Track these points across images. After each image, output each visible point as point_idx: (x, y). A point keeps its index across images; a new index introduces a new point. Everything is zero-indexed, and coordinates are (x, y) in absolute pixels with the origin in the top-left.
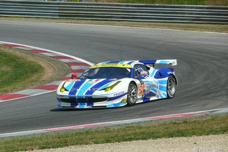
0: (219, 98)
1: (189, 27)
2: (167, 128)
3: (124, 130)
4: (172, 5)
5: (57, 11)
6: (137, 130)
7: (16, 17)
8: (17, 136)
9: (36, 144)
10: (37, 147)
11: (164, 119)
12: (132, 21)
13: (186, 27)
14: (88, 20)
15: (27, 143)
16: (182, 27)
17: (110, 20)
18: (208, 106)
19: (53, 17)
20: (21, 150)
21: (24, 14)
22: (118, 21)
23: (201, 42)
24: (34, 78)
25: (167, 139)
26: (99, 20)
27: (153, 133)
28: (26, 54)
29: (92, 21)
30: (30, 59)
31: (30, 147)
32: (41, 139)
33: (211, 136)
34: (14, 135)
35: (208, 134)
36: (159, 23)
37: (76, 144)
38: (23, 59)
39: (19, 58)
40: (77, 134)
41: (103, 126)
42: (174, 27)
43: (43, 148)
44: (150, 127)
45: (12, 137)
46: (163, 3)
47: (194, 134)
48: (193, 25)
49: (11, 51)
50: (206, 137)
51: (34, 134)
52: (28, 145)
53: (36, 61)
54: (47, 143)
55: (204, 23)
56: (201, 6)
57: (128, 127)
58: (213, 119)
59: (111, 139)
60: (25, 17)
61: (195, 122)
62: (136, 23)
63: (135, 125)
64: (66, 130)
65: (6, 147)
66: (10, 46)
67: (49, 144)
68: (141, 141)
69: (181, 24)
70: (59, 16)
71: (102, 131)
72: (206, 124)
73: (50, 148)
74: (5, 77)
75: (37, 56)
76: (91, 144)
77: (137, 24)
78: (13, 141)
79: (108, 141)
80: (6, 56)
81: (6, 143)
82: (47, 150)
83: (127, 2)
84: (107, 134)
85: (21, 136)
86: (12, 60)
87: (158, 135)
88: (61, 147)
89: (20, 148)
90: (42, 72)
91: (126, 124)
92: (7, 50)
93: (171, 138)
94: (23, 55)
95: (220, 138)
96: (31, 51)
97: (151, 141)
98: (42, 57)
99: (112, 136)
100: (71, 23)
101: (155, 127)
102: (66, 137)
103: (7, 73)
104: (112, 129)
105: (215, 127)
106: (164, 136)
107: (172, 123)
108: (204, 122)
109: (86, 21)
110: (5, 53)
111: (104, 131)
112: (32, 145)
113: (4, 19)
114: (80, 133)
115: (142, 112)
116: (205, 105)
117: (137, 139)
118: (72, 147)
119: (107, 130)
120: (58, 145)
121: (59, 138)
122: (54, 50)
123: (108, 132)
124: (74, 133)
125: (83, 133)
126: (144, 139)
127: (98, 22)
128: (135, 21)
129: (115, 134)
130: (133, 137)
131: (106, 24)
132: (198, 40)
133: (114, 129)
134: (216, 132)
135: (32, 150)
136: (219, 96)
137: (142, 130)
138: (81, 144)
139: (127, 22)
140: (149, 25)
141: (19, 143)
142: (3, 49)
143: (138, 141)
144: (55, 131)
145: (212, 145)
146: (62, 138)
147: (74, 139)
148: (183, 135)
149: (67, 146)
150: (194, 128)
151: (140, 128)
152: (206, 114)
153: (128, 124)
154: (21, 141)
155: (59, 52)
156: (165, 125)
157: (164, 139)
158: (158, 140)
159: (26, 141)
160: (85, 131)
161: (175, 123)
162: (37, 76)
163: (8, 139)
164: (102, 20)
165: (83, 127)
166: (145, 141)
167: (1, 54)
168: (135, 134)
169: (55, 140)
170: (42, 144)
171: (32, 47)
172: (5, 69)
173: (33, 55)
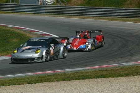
0: (126, 57)
1: (114, 19)
2: (96, 73)
3: (74, 74)
4: (105, 8)
5: (45, 10)
7: (23, 13)
9: (26, 81)
10: (26, 83)
11: (96, 68)
13: (112, 19)
16: (110, 19)
18: (120, 62)
19: (42, 13)
20: (18, 84)
23: (120, 27)
25: (95, 79)
27: (88, 76)
28: (27, 33)
29: (63, 16)
30: (29, 35)
31: (22, 83)
32: (28, 79)
33: (119, 78)
35: (118, 77)
36: (98, 17)
37: (47, 81)
39: (23, 35)
41: (63, 71)
42: (106, 19)
43: (29, 83)
45: (14, 77)
46: (101, 7)
47: (110, 76)
48: (116, 18)
49: (19, 31)
50: (116, 78)
53: (32, 37)
54: (31, 81)
55: (122, 17)
56: (121, 8)
58: (121, 69)
61: (112, 70)
63: (80, 71)
64: (43, 74)
65: (10, 82)
66: (19, 28)
67: (32, 81)
68: (81, 80)
69: (110, 18)
70: (46, 12)
71: (62, 75)
72: (117, 71)
73: (32, 83)
74: (15, 45)
77: (86, 17)
78: (14, 79)
79: (64, 80)
80: (16, 34)
81: (10, 80)
82: (31, 84)
83: (82, 6)
84: (64, 76)
85: (18, 77)
86: (19, 36)
87: (91, 77)
88: (39, 83)
89: (17, 83)
91: (75, 71)
92: (17, 31)
93: (97, 79)
94: (25, 33)
95: (124, 79)
96: (29, 31)
97: (87, 80)
98: (35, 35)
99: (66, 77)
103: (16, 43)
104: (67, 74)
105: (122, 73)
106: (94, 77)
107: (99, 70)
108: (116, 70)
112: (23, 82)
113: (16, 14)
114: (50, 76)
116: (119, 61)
118: (45, 83)
119: (65, 74)
121: (38, 78)
122: (42, 31)
124: (47, 75)
127: (66, 16)
129: (68, 76)
130: (77, 78)
132: (118, 26)
134: (122, 76)
135: (23, 84)
136: (127, 56)
137: (83, 74)
138: (49, 81)
141: (17, 81)
142: (15, 30)
143: (80, 80)
145: (118, 83)
146: (40, 78)
147: (46, 79)
148: (104, 77)
149: (42, 82)
150: (111, 73)
151: (82, 73)
152: (118, 66)
153: (76, 71)
154: (18, 80)
155: (44, 31)
156: (96, 71)
157: (94, 79)
158: (91, 80)
159: (20, 79)
161: (101, 71)
163: (11, 78)
165: (52, 72)
166: (83, 80)
167: (14, 32)
168: (79, 76)
169: (36, 79)
170: (29, 81)
171: (30, 29)
172: (15, 40)
173: (30, 33)
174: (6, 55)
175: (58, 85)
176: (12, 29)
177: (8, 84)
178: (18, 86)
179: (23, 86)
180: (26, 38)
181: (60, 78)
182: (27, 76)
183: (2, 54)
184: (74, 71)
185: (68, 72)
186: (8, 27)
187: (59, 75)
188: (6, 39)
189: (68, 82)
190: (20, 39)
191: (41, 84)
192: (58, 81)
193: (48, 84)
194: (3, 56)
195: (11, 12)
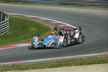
3: (89, 59)
6: (96, 59)
8: (38, 62)
9: (47, 66)
10: (48, 67)
12: (94, 7)
14: (73, 6)
15: (43, 65)
17: (83, 6)
20: (40, 68)
21: (43, 3)
22: (87, 7)
24: (47, 34)
26: (78, 6)
27: (103, 61)
28: (43, 22)
30: (45, 24)
31: (44, 67)
32: (49, 63)
34: (37, 61)
37: (66, 66)
38: (42, 24)
39: (40, 24)
40: (67, 61)
41: (79, 57)
43: (51, 67)
44: (101, 58)
45: (36, 62)
49: (36, 21)
51: (46, 61)
52: (43, 66)
54: (53, 65)
57: (91, 58)
59: (83, 63)
60: (43, 5)
62: (95, 8)
63: (94, 57)
64: (62, 59)
65: (33, 67)
66: (36, 18)
67: (53, 66)
68: (97, 65)
71: (79, 60)
73: (54, 67)
74: (33, 33)
75: (48, 23)
76: (73, 66)
78: (36, 64)
79: (81, 64)
80: (34, 23)
81: (33, 65)
82: (52, 68)
84: (81, 61)
85: (40, 62)
86: (37, 25)
87: (105, 62)
89: (40, 67)
90: (51, 31)
92: (34, 20)
94: (42, 23)
97: (102, 64)
98: (51, 24)
99: (83, 62)
100: (65, 7)
101: (104, 58)
102: (62, 62)
103: (34, 31)
104: (83, 59)
109: (72, 7)
110: (34, 21)
111: (80, 60)
114: (68, 61)
115: (98, 51)
117: (96, 64)
118: (65, 67)
119: (81, 59)
120: (58, 66)
121: (58, 63)
122: (56, 21)
123: (82, 60)
124: (65, 60)
125: (70, 61)
126: (99, 63)
128: (95, 7)
129: (85, 61)
130: (93, 63)
131: (82, 8)
133: (84, 59)
135: (45, 68)
137: (98, 59)
138: (68, 66)
139: (92, 7)
140: (102, 9)
141: (39, 65)
142: (32, 20)
143: (96, 65)
144: (56, 59)
146: (60, 62)
149: (62, 66)
151: (97, 58)
153: (91, 56)
154: (40, 64)
155: (59, 21)
158: (105, 64)
159: (42, 64)
160: (71, 60)
162: (48, 33)
163: (34, 63)
164: (79, 6)
165: (70, 58)
166: (99, 65)
167: (31, 22)
168: (95, 61)
169: (56, 63)
170: (50, 66)
171: (46, 19)
172: (33, 29)
173: (47, 23)
174: (26, 42)
175: (77, 69)
176: (30, 19)
177: (32, 68)
178: (41, 69)
179: (45, 69)
180: (43, 27)
181: (78, 63)
182: (48, 61)
183: (23, 42)
184: (89, 56)
185: (84, 57)
186: (26, 17)
187: (76, 60)
188: (25, 28)
189: (85, 66)
190: (38, 27)
191: (62, 68)
192: (76, 65)
193: (68, 68)
194: (23, 43)
195: (28, 4)
